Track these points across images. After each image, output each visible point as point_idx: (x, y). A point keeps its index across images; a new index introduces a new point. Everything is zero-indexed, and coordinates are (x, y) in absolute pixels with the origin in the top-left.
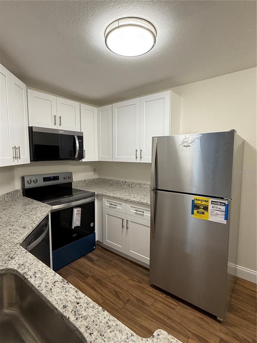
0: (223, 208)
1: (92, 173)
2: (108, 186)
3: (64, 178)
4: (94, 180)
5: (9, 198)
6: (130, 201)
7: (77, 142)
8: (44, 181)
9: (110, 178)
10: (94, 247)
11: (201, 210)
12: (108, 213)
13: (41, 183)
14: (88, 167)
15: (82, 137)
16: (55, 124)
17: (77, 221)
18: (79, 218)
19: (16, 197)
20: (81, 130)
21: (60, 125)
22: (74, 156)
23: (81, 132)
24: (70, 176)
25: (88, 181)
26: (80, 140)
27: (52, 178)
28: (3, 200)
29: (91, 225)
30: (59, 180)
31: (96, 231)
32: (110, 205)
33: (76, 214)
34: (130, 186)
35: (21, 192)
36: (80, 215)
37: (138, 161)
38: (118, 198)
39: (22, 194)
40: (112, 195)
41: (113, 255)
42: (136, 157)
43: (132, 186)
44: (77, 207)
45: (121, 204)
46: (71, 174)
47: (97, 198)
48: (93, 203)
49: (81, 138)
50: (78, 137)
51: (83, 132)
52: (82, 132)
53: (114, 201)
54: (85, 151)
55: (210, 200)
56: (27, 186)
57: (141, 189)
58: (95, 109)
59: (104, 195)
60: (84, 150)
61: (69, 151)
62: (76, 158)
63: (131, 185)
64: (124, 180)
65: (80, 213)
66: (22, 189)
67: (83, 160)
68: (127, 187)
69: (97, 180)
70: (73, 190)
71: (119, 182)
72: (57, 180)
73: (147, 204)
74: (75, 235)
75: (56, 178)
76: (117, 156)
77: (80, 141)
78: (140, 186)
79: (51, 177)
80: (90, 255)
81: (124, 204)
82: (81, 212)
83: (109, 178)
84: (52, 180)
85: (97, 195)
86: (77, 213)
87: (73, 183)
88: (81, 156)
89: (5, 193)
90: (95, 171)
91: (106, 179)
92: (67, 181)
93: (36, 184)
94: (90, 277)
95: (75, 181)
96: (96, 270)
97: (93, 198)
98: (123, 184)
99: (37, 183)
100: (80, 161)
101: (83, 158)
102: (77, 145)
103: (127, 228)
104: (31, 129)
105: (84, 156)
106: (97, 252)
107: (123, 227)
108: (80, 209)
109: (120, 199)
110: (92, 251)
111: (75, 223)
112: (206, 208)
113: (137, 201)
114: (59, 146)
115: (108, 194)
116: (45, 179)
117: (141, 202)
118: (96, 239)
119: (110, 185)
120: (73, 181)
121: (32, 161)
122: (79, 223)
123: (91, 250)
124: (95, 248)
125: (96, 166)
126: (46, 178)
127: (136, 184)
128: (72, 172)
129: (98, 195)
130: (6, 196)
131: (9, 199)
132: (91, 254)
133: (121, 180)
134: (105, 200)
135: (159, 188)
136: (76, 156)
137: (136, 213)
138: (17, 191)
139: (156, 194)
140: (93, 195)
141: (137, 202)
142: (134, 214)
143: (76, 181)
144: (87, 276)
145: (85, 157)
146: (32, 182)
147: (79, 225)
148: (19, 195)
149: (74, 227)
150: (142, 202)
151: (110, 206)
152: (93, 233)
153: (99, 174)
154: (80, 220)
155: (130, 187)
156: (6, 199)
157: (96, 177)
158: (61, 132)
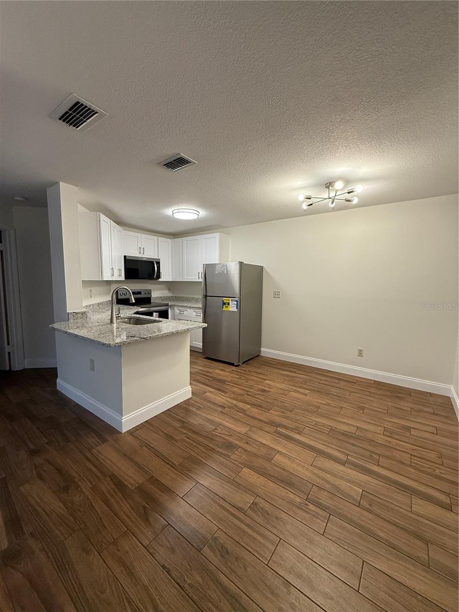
0: (236, 303)
1: (168, 291)
3: (145, 293)
4: (168, 297)
7: (156, 266)
11: (227, 305)
14: (163, 286)
16: (140, 253)
20: (158, 258)
21: (144, 254)
24: (149, 292)
25: (164, 297)
27: (136, 292)
30: (142, 294)
32: (179, 312)
35: (116, 300)
37: (200, 280)
38: (185, 306)
39: (116, 302)
40: (181, 305)
42: (199, 278)
44: (156, 312)
45: (187, 310)
46: (150, 291)
47: (170, 307)
48: (167, 311)
49: (158, 263)
50: (156, 262)
51: (160, 259)
53: (182, 309)
54: (161, 273)
55: (231, 299)
56: (120, 297)
58: (169, 241)
59: (176, 306)
61: (148, 272)
67: (160, 280)
69: (171, 298)
70: (151, 301)
72: (140, 294)
77: (158, 265)
84: (136, 294)
86: (156, 316)
87: (151, 298)
88: (159, 276)
91: (178, 296)
92: (147, 296)
93: (126, 296)
97: (167, 307)
100: (158, 280)
102: (156, 268)
104: (125, 257)
108: (158, 314)
109: (187, 307)
112: (229, 304)
115: (179, 305)
117: (199, 307)
120: (152, 296)
125: (171, 285)
128: (151, 290)
129: (171, 305)
135: (208, 295)
136: (155, 277)
139: (206, 299)
140: (167, 305)
141: (197, 307)
143: (154, 297)
145: (161, 277)
153: (173, 292)
157: (170, 295)
158: (144, 259)
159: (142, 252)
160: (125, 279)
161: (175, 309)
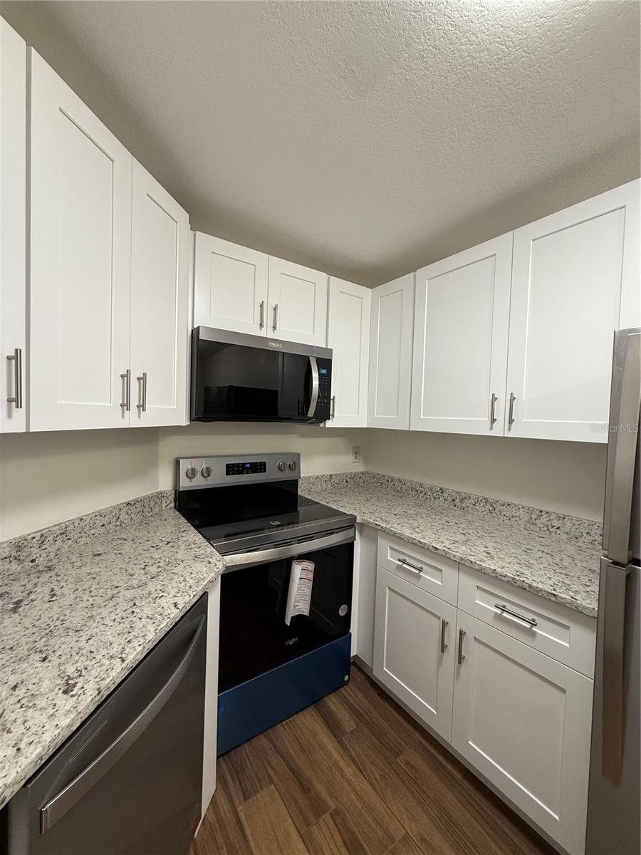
1: (350, 458)
2: (390, 497)
3: (280, 468)
4: (353, 477)
5: (133, 515)
6: (477, 568)
7: (315, 375)
8: (228, 474)
9: (396, 475)
10: (346, 678)
12: (390, 586)
13: (219, 478)
14: (339, 442)
15: (330, 361)
16: (261, 325)
17: (299, 599)
18: (308, 592)
19: (156, 510)
20: (327, 344)
21: (274, 328)
22: (305, 412)
23: (326, 349)
24: (293, 462)
25: (338, 477)
26: (324, 369)
27: (248, 465)
28: (114, 520)
29: (340, 612)
30: (265, 471)
31: (354, 630)
32: (401, 563)
33: (300, 578)
34: (459, 503)
35: (171, 498)
36: (311, 583)
37: (499, 431)
38: (431, 548)
39: (173, 505)
40: (407, 532)
41: (404, 723)
42: (493, 420)
43: (464, 505)
44: (303, 557)
45: (441, 571)
46: (296, 457)
47: (361, 534)
48: (349, 548)
49: (325, 364)
50: (318, 360)
51: (332, 350)
52: (329, 347)
53: (415, 556)
54: (334, 399)
56: (185, 484)
57: (496, 519)
58: (366, 293)
59: (384, 530)
60: (332, 397)
61: (299, 401)
62: (312, 418)
63: (461, 501)
64: (437, 484)
65: (311, 576)
66: (174, 492)
67: (329, 424)
68: (446, 505)
69: (360, 478)
70: (299, 499)
71: (421, 489)
72: (261, 472)
73: (553, 599)
74: (294, 640)
75: (259, 467)
76: (423, 416)
77: (324, 371)
78: (491, 508)
79: (247, 463)
80: (333, 702)
81: (450, 573)
82: (312, 574)
83: (393, 475)
84: (247, 473)
85: (361, 523)
86: (304, 577)
87: (300, 482)
88: (324, 412)
89: (122, 502)
90: (356, 452)
91: (383, 476)
92: (287, 475)
93: (206, 480)
94: (327, 816)
95: (306, 475)
96: (349, 782)
97: (349, 533)
98: (434, 494)
99: (209, 478)
100: (322, 425)
101: (329, 419)
102: (316, 383)
103: (460, 659)
104: (195, 333)
105: (331, 413)
106: (353, 692)
107: (443, 648)
108: (310, 566)
109: (437, 552)
110: (338, 689)
111: (295, 606)
113: (506, 576)
114: (277, 391)
115: (396, 527)
116: (232, 469)
117: (526, 586)
118: (354, 652)
119: (394, 493)
120: (302, 475)
121: (194, 420)
122: (308, 606)
123: (336, 686)
124: (349, 680)
125: (361, 441)
126: (233, 465)
127: (477, 501)
128: (299, 454)
129: (363, 525)
130: (125, 509)
131: (132, 519)
132: (334, 699)
133: (428, 482)
134: (383, 544)
136: (311, 413)
137: (498, 617)
138: (160, 496)
140: (350, 523)
141: (506, 579)
142: (490, 619)
143: (310, 477)
144: (318, 808)
145: (333, 415)
146: (199, 475)
147: (306, 613)
148: (164, 505)
149: (292, 618)
150: (530, 586)
151: (399, 567)
152: (344, 635)
153: (366, 461)
154: (309, 598)
155: (456, 508)
156: (124, 517)
157: (358, 467)
158: (274, 346)
159: (268, 321)
160: (191, 420)
161: (380, 541)
